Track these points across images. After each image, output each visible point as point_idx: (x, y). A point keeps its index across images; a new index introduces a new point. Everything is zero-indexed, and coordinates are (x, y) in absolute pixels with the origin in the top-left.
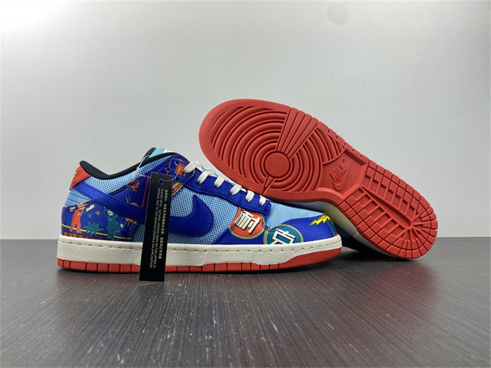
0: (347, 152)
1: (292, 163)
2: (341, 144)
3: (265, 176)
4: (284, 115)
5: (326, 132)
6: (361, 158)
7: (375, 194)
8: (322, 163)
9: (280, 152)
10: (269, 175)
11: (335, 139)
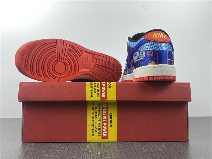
0: (85, 51)
1: (66, 65)
2: (83, 49)
3: (57, 75)
4: (55, 44)
5: (75, 46)
6: (91, 52)
7: (100, 64)
8: (78, 60)
9: (59, 62)
10: (58, 73)
11: (79, 48)
